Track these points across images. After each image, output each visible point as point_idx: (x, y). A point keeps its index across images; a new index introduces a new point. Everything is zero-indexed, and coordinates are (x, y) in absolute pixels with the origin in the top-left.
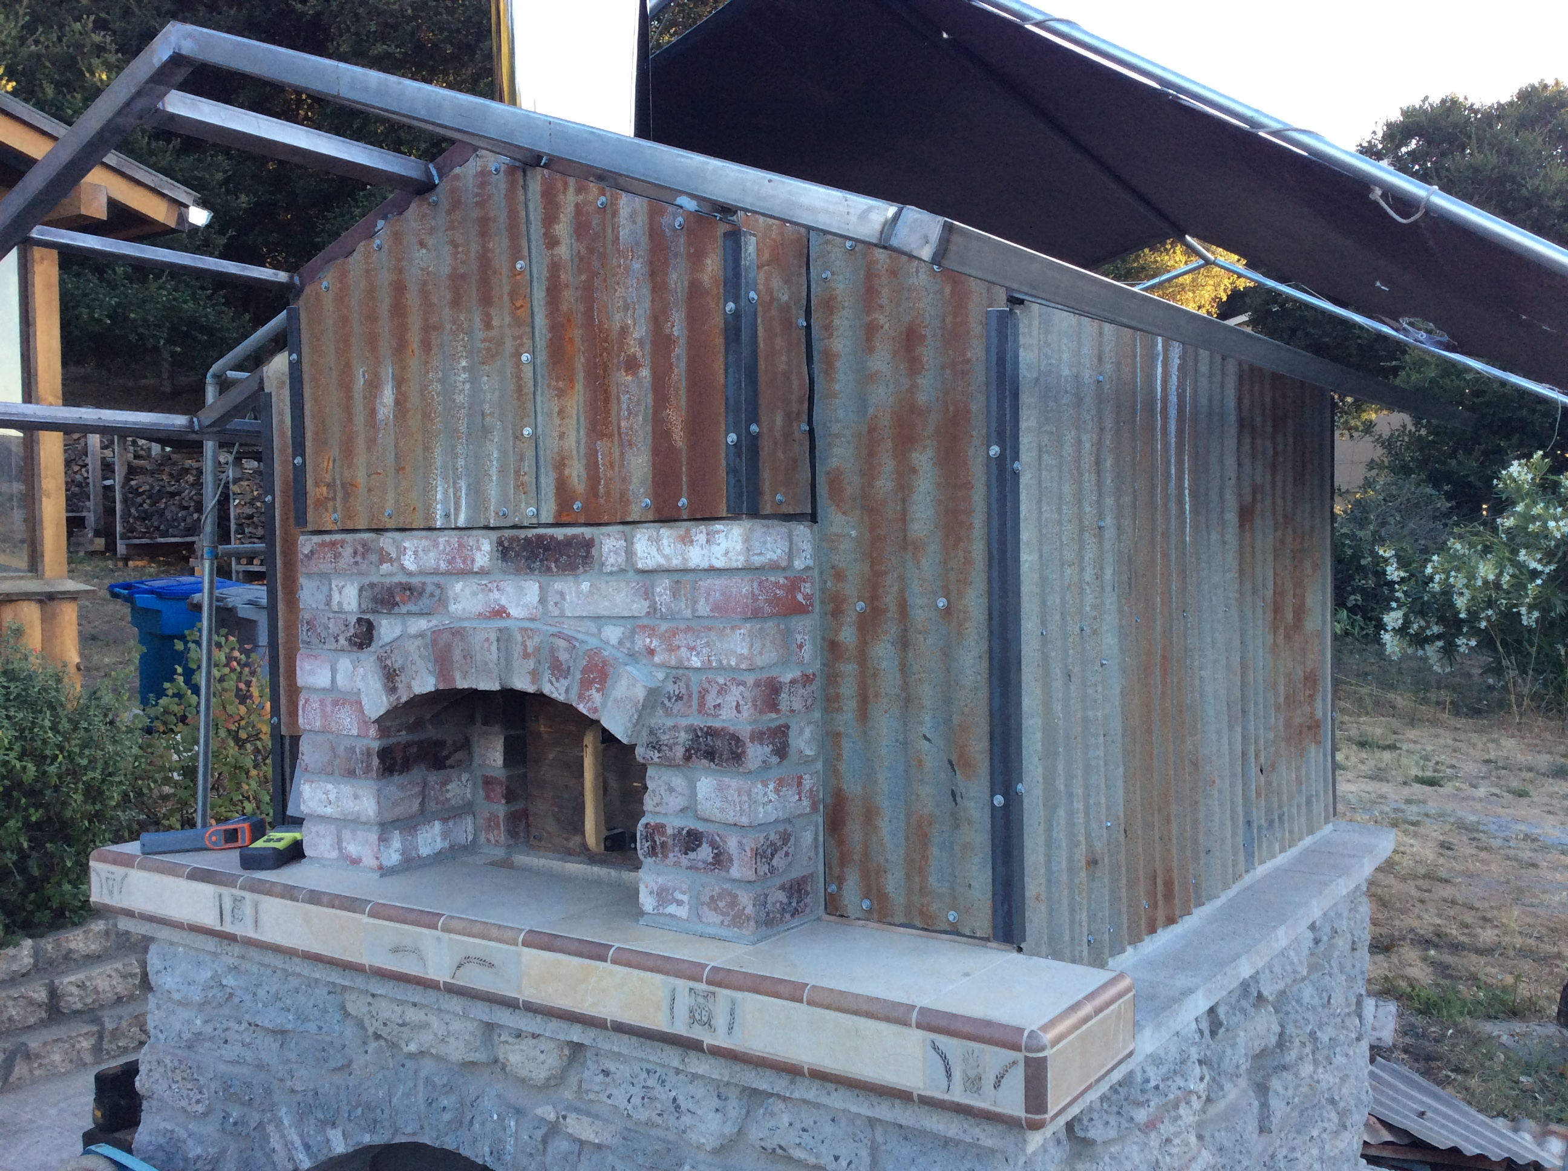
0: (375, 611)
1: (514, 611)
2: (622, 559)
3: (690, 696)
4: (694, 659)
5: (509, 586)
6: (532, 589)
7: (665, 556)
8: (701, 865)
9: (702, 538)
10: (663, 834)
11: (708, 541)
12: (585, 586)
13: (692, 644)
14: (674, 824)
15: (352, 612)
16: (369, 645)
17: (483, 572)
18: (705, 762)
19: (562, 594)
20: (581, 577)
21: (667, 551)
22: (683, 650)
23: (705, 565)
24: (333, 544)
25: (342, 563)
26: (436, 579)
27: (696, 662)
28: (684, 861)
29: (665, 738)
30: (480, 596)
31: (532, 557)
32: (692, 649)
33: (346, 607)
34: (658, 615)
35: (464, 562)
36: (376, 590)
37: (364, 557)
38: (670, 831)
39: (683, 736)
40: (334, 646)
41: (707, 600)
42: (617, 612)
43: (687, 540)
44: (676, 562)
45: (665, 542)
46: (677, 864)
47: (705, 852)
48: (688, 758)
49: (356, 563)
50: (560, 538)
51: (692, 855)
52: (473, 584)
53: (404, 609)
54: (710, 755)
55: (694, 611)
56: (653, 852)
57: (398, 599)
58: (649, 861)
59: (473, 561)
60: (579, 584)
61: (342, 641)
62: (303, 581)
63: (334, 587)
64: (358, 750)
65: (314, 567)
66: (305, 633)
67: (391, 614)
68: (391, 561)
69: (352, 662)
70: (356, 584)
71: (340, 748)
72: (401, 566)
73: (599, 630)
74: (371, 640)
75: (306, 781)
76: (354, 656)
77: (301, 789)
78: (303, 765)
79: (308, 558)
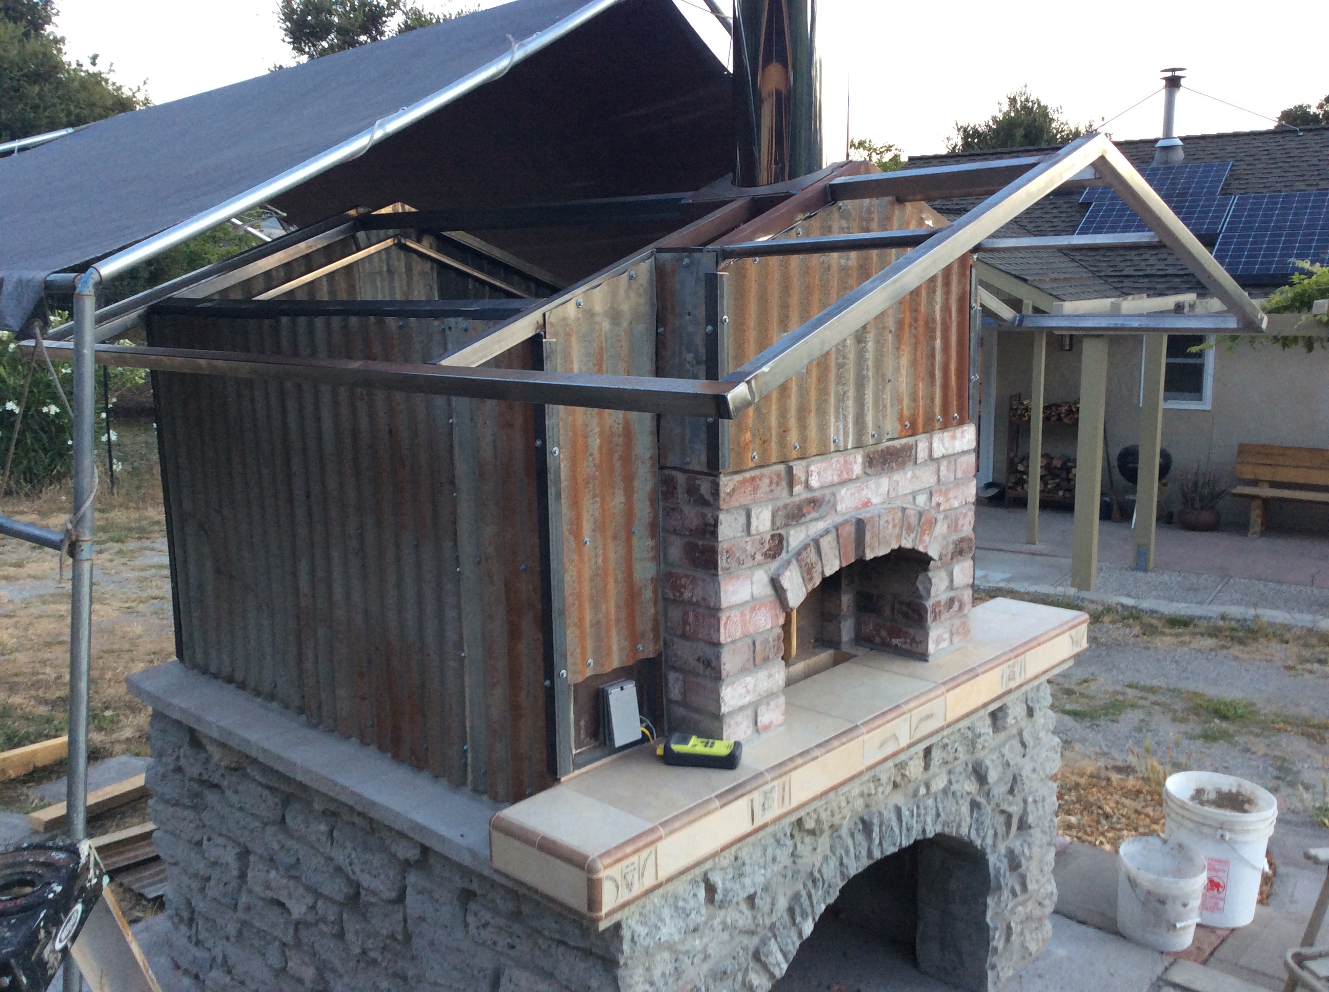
0: (787, 525)
1: (875, 500)
2: (926, 454)
3: (952, 524)
5: (872, 484)
6: (884, 482)
8: (955, 614)
9: (959, 435)
10: (940, 606)
12: (909, 474)
13: (955, 494)
14: (944, 598)
15: (766, 532)
16: (780, 554)
17: (858, 478)
18: (958, 558)
19: (898, 483)
20: (907, 469)
21: (946, 445)
22: (952, 499)
23: (960, 450)
24: (753, 479)
25: (760, 494)
26: (831, 490)
27: (956, 504)
28: (948, 615)
29: (944, 551)
30: (856, 496)
31: (884, 463)
32: (955, 497)
33: (761, 529)
34: (941, 483)
35: (847, 474)
36: (789, 508)
37: (778, 484)
38: (942, 603)
39: (951, 547)
40: (752, 563)
41: (961, 469)
42: (922, 486)
43: (954, 438)
44: (950, 452)
45: (946, 440)
46: (945, 619)
47: (956, 606)
48: (952, 559)
49: (772, 491)
50: (898, 446)
51: (951, 610)
52: (852, 487)
53: (808, 518)
54: (960, 553)
55: (955, 476)
56: (935, 618)
57: (804, 511)
58: (933, 624)
59: (852, 471)
60: (906, 473)
61: (759, 557)
62: (722, 517)
63: (753, 515)
64: (771, 639)
65: (734, 502)
66: (724, 562)
67: (798, 524)
68: (801, 483)
69: (765, 571)
70: (770, 508)
71: (757, 644)
72: (807, 486)
73: (914, 498)
74: (782, 550)
75: (728, 685)
76: (766, 567)
77: (722, 695)
78: (724, 673)
79: (730, 495)
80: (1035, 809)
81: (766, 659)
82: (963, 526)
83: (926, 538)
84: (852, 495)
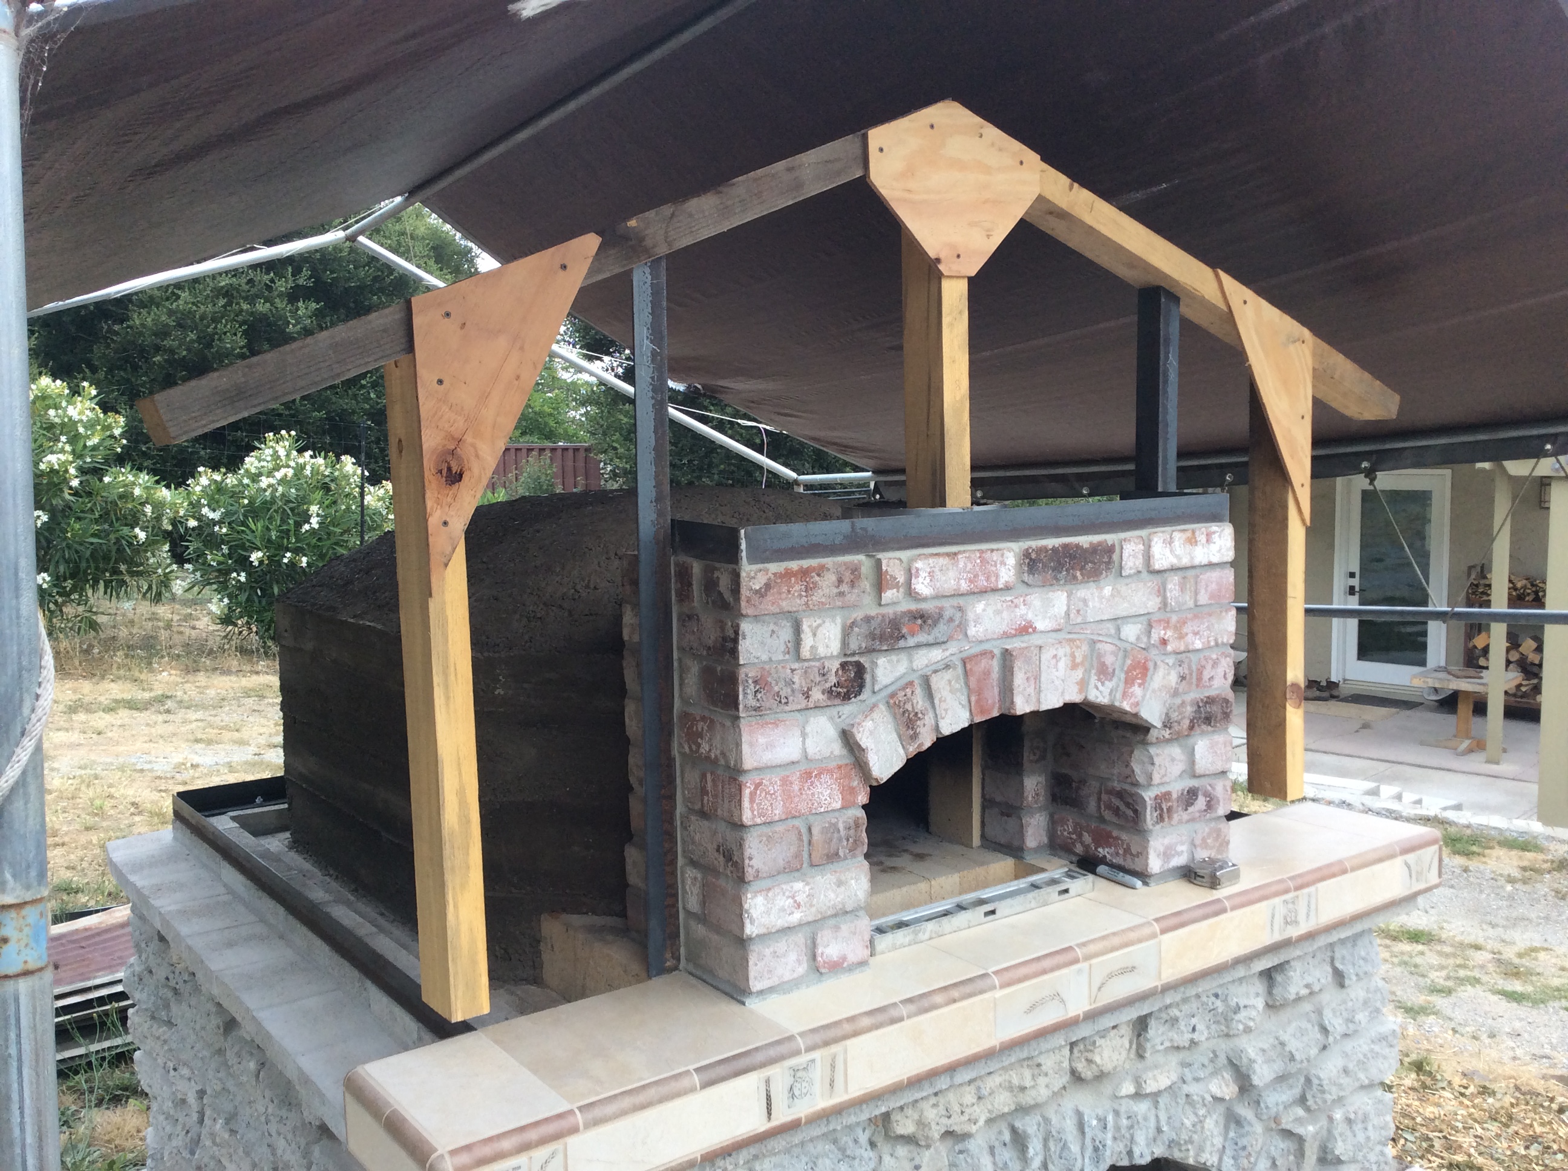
0: (870, 651)
1: (1040, 625)
2: (1139, 562)
3: (1191, 674)
4: (1198, 642)
5: (1036, 598)
6: (1059, 599)
7: (1177, 556)
8: (1197, 815)
9: (1202, 538)
10: (1169, 800)
11: (1207, 541)
12: (1107, 590)
13: (1196, 629)
14: (1178, 788)
15: (832, 657)
16: (859, 693)
17: (1007, 588)
18: (1204, 727)
19: (1085, 601)
20: (1102, 583)
21: (1178, 552)
22: (1190, 636)
23: (1205, 561)
24: (805, 573)
25: (817, 597)
26: (955, 602)
27: (1198, 645)
28: (1185, 816)
29: (1174, 716)
30: (1005, 614)
31: (1058, 568)
32: (1196, 634)
33: (822, 651)
34: (1168, 609)
35: (988, 579)
36: (874, 624)
37: (852, 584)
38: (1175, 796)
39: (1189, 710)
40: (803, 703)
41: (1206, 590)
42: (1133, 611)
43: (1192, 541)
44: (1185, 561)
45: (1177, 543)
46: (1180, 822)
47: (1201, 802)
48: (1191, 728)
49: (841, 594)
50: (1086, 546)
51: (1191, 809)
52: (997, 600)
53: (911, 642)
54: (1208, 720)
55: (1196, 601)
56: (1161, 818)
57: (904, 630)
58: (1158, 827)
59: (997, 576)
60: (1102, 589)
61: (817, 695)
62: (745, 626)
63: (805, 627)
64: (841, 826)
65: (768, 605)
66: (750, 697)
67: (891, 650)
68: (897, 586)
69: (831, 718)
70: (839, 620)
71: (816, 831)
72: (910, 593)
73: (1118, 630)
74: (861, 686)
75: (756, 893)
76: (834, 711)
77: (746, 906)
78: (750, 873)
79: (761, 594)
80: (1348, 1133)
81: (833, 857)
82: (1211, 678)
83: (1136, 690)
84: (998, 612)
